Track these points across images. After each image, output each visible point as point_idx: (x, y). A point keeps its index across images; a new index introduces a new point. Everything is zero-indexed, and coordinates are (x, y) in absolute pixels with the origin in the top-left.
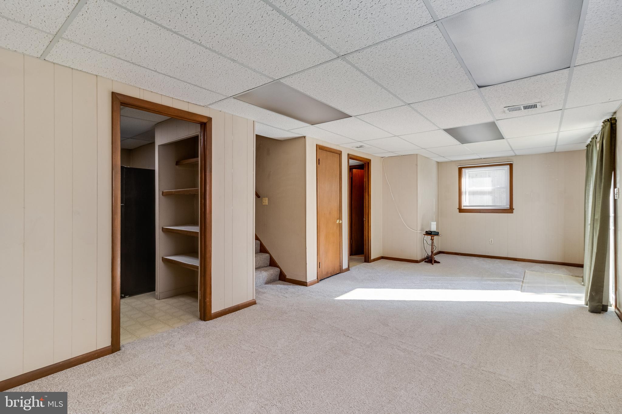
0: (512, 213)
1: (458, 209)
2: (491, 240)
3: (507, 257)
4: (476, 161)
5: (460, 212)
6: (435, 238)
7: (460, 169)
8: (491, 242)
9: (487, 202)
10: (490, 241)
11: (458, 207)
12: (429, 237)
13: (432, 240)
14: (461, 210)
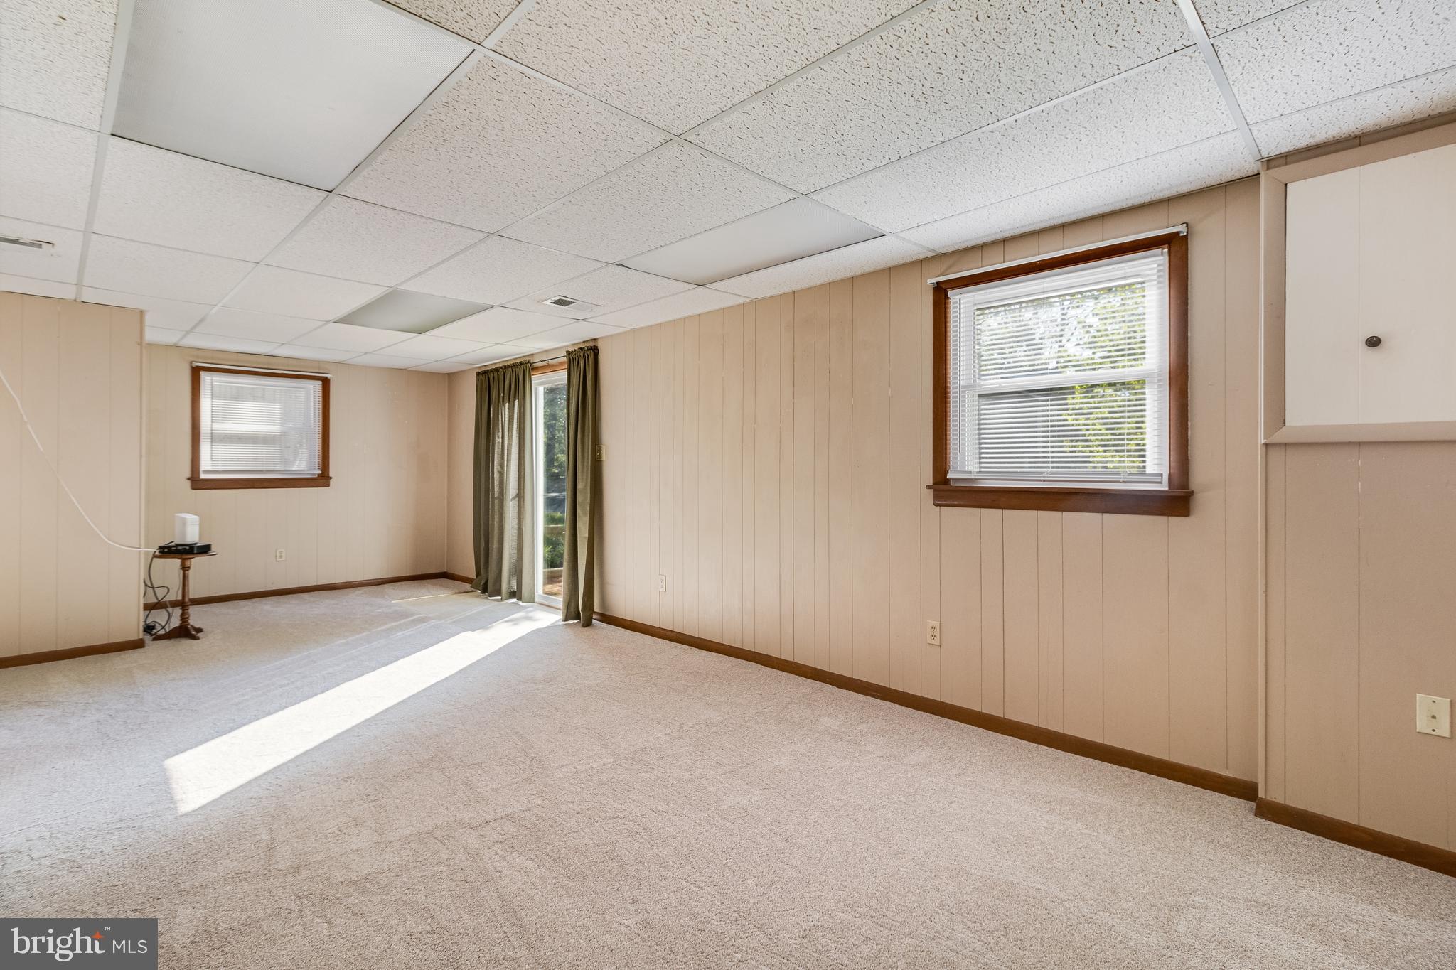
0: (328, 486)
1: (188, 479)
2: (281, 553)
3: (315, 584)
4: (241, 357)
5: (194, 488)
6: (196, 562)
7: (196, 373)
8: (281, 557)
9: (267, 461)
10: (278, 555)
11: (188, 474)
12: (176, 562)
13: (185, 569)
14: (197, 482)
